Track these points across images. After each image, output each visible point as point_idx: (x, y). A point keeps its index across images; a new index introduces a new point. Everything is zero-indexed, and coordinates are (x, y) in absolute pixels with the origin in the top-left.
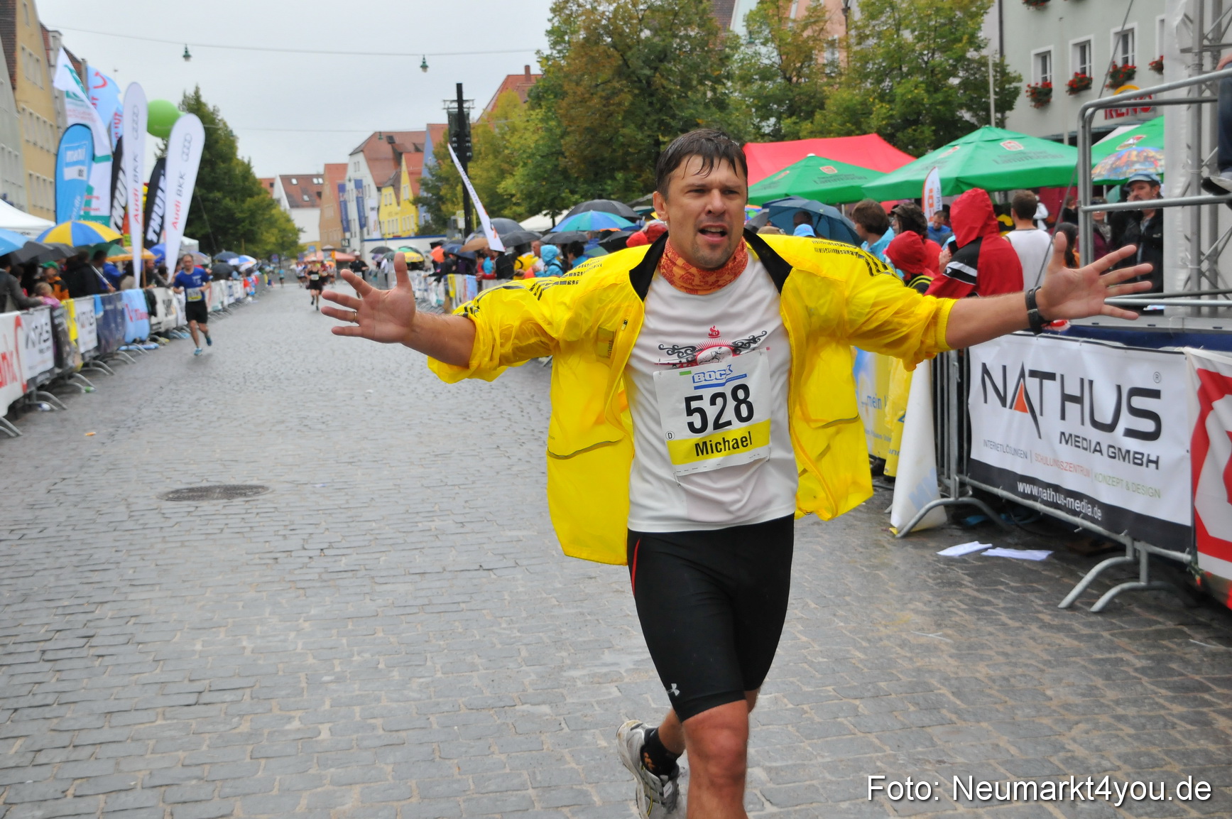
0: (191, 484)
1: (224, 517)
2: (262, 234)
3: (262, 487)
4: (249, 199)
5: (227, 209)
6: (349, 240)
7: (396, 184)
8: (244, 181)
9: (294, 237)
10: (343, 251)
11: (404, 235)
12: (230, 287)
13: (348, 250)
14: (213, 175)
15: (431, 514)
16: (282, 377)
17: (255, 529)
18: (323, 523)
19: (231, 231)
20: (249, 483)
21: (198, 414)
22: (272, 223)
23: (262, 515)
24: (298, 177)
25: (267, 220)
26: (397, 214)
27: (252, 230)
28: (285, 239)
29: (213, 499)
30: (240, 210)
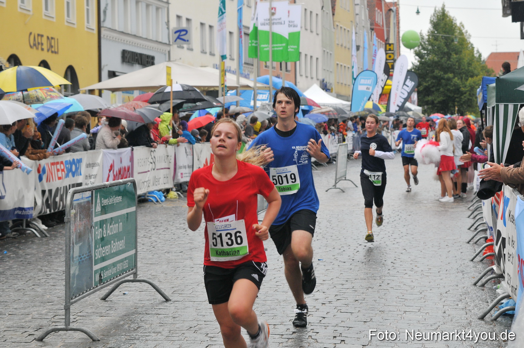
4: (470, 79)
8: (468, 66)
14: (448, 62)
19: (457, 99)
27: (471, 99)
30: (464, 85)
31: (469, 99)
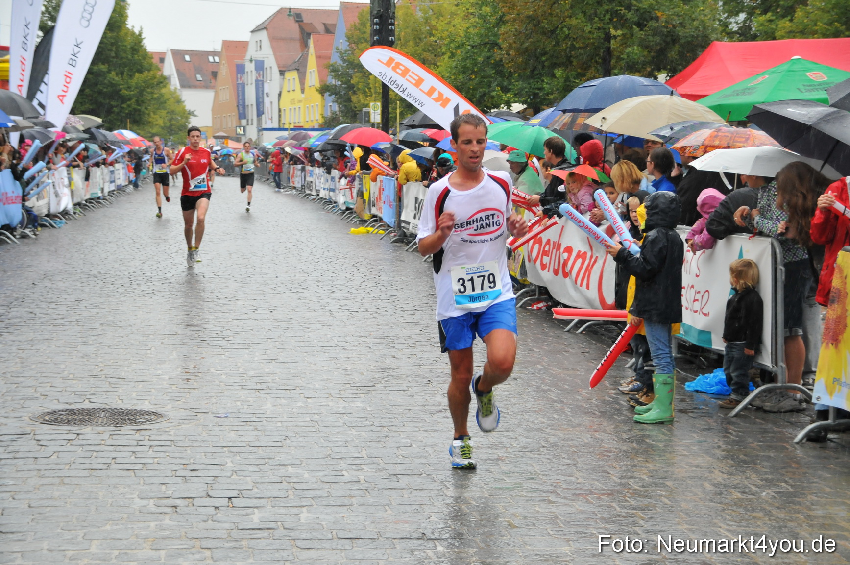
0: (71, 404)
1: (111, 448)
2: (149, 114)
3: (156, 413)
4: (137, 74)
5: (112, 85)
6: (244, 128)
7: (300, 68)
8: (133, 54)
9: (184, 120)
10: (238, 140)
11: (306, 127)
12: (112, 172)
13: (244, 140)
15: (358, 462)
16: (173, 280)
17: (150, 467)
18: (230, 464)
20: (139, 408)
21: (77, 317)
22: (161, 103)
23: (156, 449)
24: (192, 53)
25: (155, 99)
26: (300, 101)
27: (139, 110)
28: (173, 122)
29: (97, 424)
30: (126, 86)
31: (134, 109)
